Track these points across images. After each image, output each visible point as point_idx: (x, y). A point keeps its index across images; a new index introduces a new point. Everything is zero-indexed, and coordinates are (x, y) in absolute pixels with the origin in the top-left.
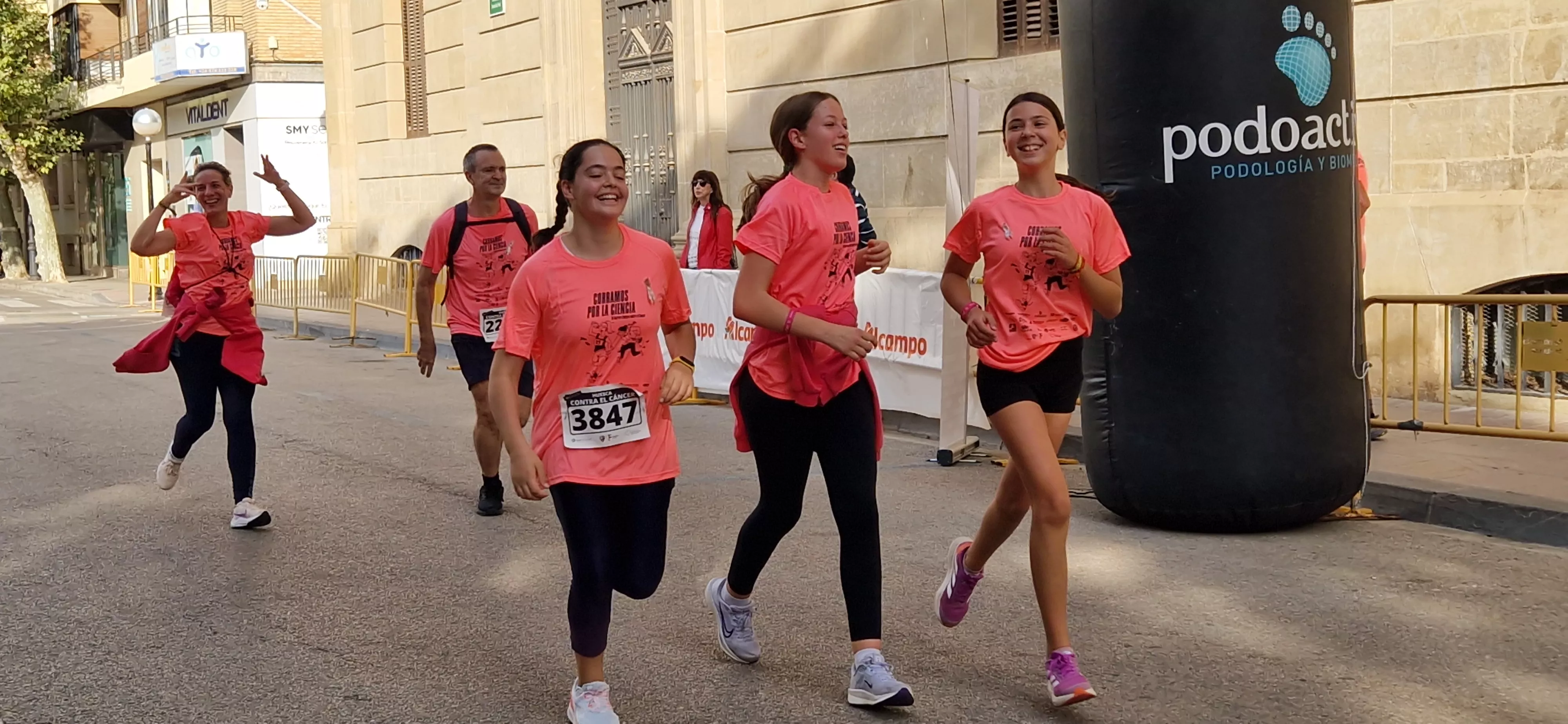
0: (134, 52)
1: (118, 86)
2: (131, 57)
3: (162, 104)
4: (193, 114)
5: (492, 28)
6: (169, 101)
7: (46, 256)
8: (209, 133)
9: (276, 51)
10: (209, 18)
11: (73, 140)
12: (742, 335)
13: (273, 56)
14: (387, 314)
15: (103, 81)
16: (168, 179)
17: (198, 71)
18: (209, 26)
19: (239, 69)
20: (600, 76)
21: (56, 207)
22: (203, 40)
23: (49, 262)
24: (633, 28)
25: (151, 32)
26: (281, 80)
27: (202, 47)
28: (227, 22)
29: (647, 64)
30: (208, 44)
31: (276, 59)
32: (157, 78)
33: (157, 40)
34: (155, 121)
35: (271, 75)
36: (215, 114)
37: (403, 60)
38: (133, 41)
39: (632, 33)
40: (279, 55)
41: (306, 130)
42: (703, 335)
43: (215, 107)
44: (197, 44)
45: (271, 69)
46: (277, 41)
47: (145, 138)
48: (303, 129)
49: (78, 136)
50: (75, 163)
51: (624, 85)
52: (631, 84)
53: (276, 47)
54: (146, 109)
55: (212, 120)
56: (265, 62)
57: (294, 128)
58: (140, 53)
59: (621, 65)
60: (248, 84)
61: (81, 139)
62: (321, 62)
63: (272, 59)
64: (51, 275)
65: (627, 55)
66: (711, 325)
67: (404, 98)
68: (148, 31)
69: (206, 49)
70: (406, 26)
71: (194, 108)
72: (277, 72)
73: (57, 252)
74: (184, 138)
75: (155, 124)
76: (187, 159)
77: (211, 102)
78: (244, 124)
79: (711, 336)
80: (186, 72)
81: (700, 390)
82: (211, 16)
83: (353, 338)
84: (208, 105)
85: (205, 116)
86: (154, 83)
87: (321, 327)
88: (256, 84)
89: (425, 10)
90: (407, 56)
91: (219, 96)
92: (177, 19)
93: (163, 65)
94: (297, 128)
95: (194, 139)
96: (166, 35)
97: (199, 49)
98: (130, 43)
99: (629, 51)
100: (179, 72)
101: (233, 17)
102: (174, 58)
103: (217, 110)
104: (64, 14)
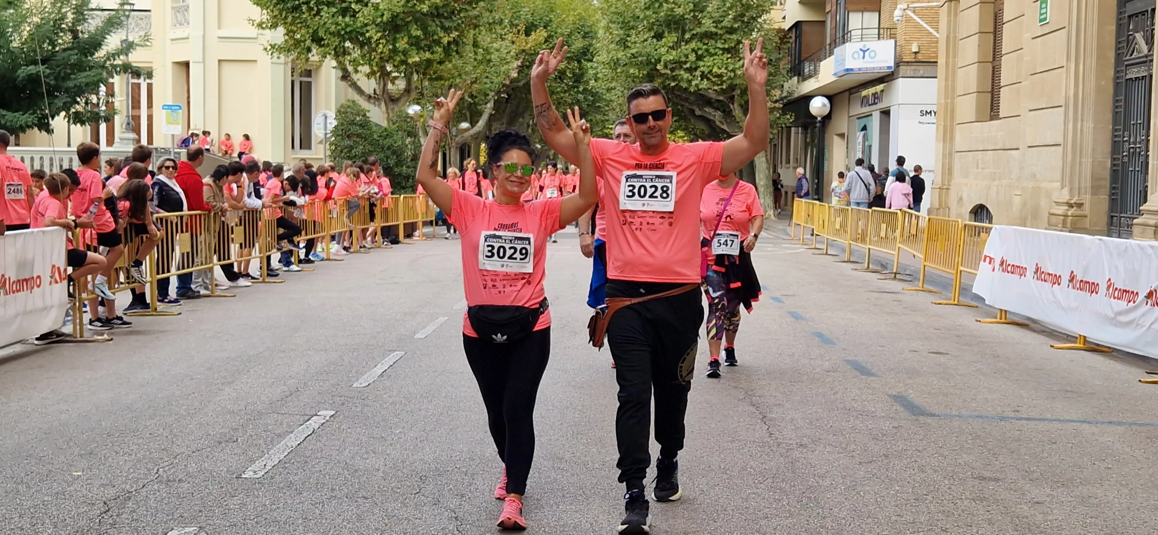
0: (828, 55)
1: (816, 80)
2: (825, 59)
3: (847, 93)
4: (864, 101)
5: (1040, 34)
6: (852, 91)
7: (765, 200)
8: (871, 115)
9: (918, 55)
10: (877, 30)
11: (788, 119)
12: (1116, 295)
13: (915, 58)
14: (914, 256)
15: (810, 77)
16: (847, 148)
17: (860, 69)
18: (877, 36)
19: (889, 68)
20: (1112, 73)
21: (788, 166)
22: (865, 46)
23: (766, 205)
24: (1137, 32)
25: (837, 40)
26: (919, 75)
27: (864, 52)
28: (885, 34)
29: (1145, 62)
30: (868, 49)
31: (917, 60)
32: (835, 74)
33: (839, 45)
34: (824, 105)
35: (912, 72)
36: (876, 101)
37: (991, 60)
38: (828, 47)
39: (1135, 37)
40: (920, 57)
41: (935, 113)
42: (1092, 292)
43: (876, 96)
44: (861, 50)
45: (913, 67)
46: (919, 46)
47: (817, 118)
48: (933, 113)
49: (791, 116)
50: (800, 135)
51: (1127, 80)
52: (1132, 79)
53: (917, 50)
54: (820, 97)
55: (874, 106)
56: (908, 62)
57: (926, 112)
58: (830, 56)
59: (1126, 63)
60: (894, 79)
61: (793, 117)
62: (936, 62)
63: (914, 60)
64: (767, 214)
65: (1131, 55)
66: (1098, 284)
67: (990, 90)
68: (835, 41)
69: (867, 53)
70: (995, 34)
71: (865, 97)
72: (916, 70)
73: (772, 198)
74: (858, 118)
75: (825, 108)
76: (858, 133)
77: (874, 92)
78: (892, 108)
79: (1097, 293)
80: (852, 70)
81: (1087, 339)
82: (879, 28)
83: (896, 273)
84: (873, 94)
85: (870, 103)
86: (834, 79)
87: (887, 263)
88: (901, 79)
89: (1004, 22)
90: (994, 57)
91: (879, 87)
92: (850, 31)
93: (840, 65)
94: (929, 111)
95: (865, 119)
96: (844, 43)
97: (861, 53)
98: (826, 49)
99: (1133, 52)
100: (847, 70)
101: (890, 29)
102: (845, 60)
103: (877, 98)
104: (794, 30)
